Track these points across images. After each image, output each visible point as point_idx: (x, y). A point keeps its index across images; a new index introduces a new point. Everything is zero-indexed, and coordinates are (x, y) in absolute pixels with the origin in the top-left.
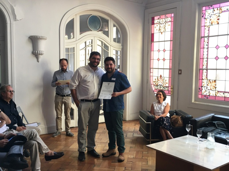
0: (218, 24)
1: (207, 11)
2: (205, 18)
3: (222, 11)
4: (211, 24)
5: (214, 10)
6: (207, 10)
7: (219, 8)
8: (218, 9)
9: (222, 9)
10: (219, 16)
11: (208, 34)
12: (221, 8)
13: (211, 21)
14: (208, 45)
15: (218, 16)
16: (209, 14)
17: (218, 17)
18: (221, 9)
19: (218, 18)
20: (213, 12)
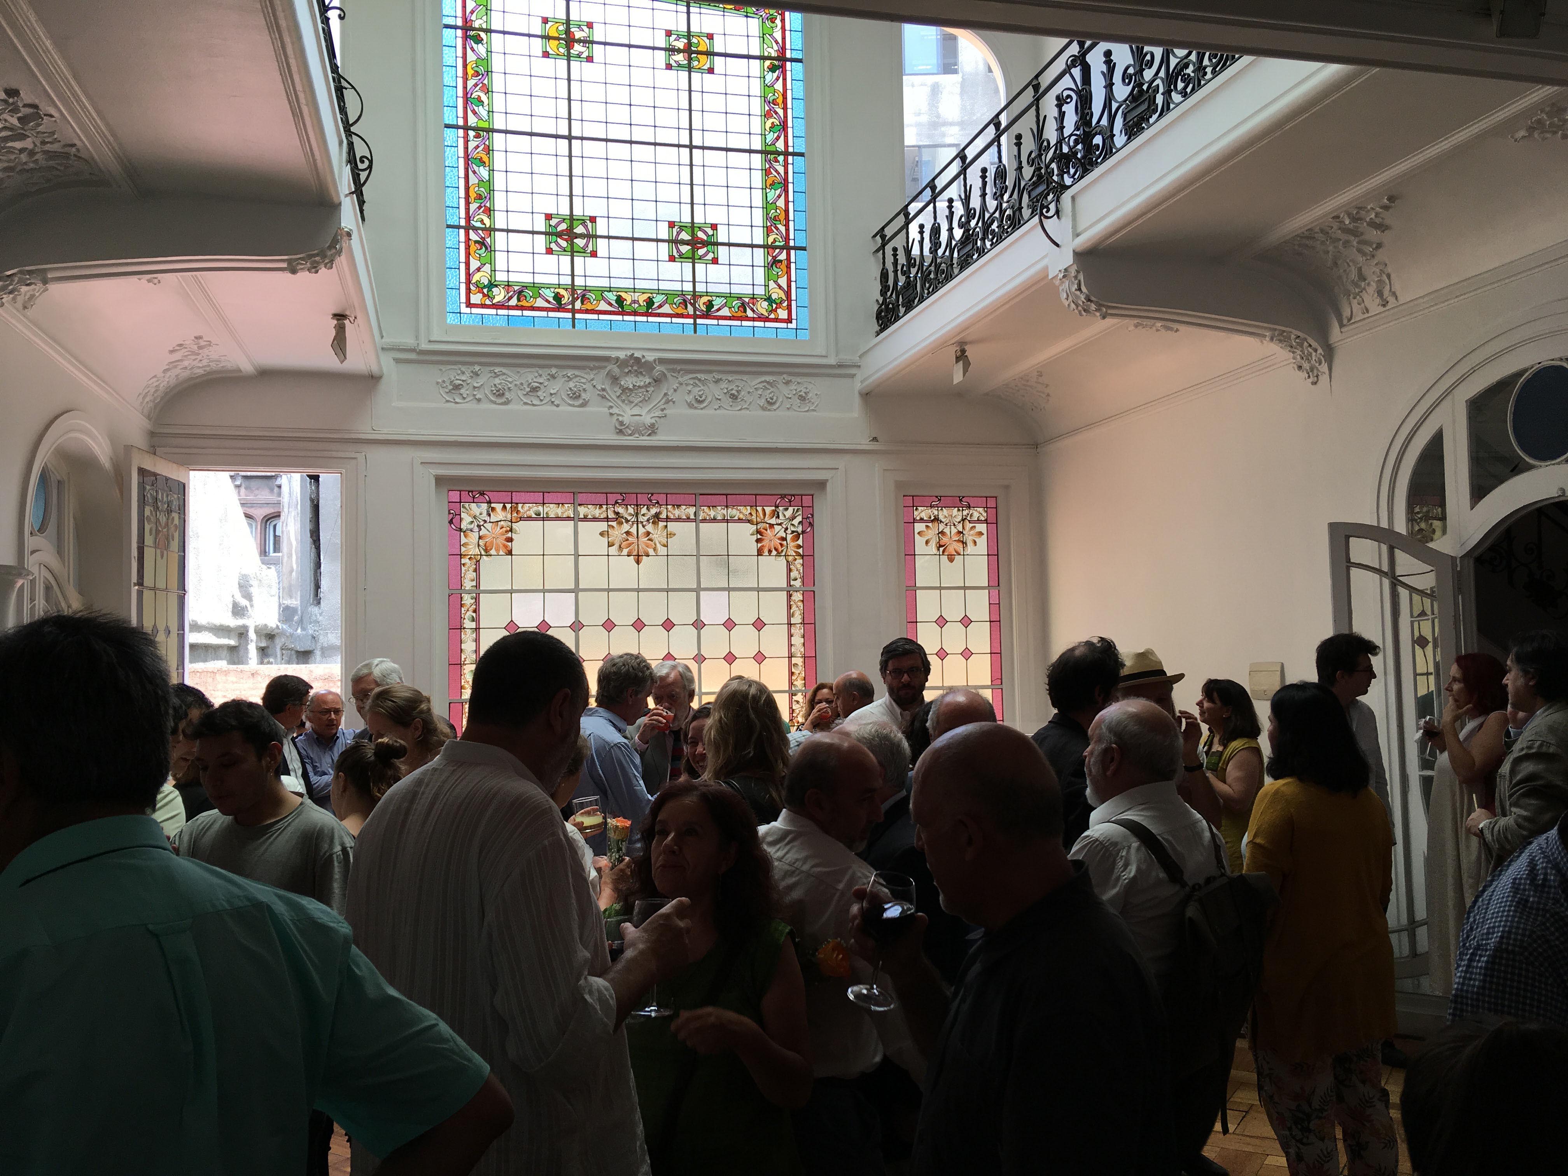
0: (510, 553)
1: (464, 507)
2: (461, 530)
3: (520, 515)
4: (483, 553)
5: (493, 509)
6: (467, 505)
7: (508, 506)
8: (504, 508)
9: (520, 508)
10: (511, 530)
11: (474, 583)
12: (517, 507)
13: (482, 543)
14: (476, 620)
15: (508, 529)
16: (475, 517)
17: (507, 532)
18: (514, 509)
19: (509, 535)
20: (489, 515)
